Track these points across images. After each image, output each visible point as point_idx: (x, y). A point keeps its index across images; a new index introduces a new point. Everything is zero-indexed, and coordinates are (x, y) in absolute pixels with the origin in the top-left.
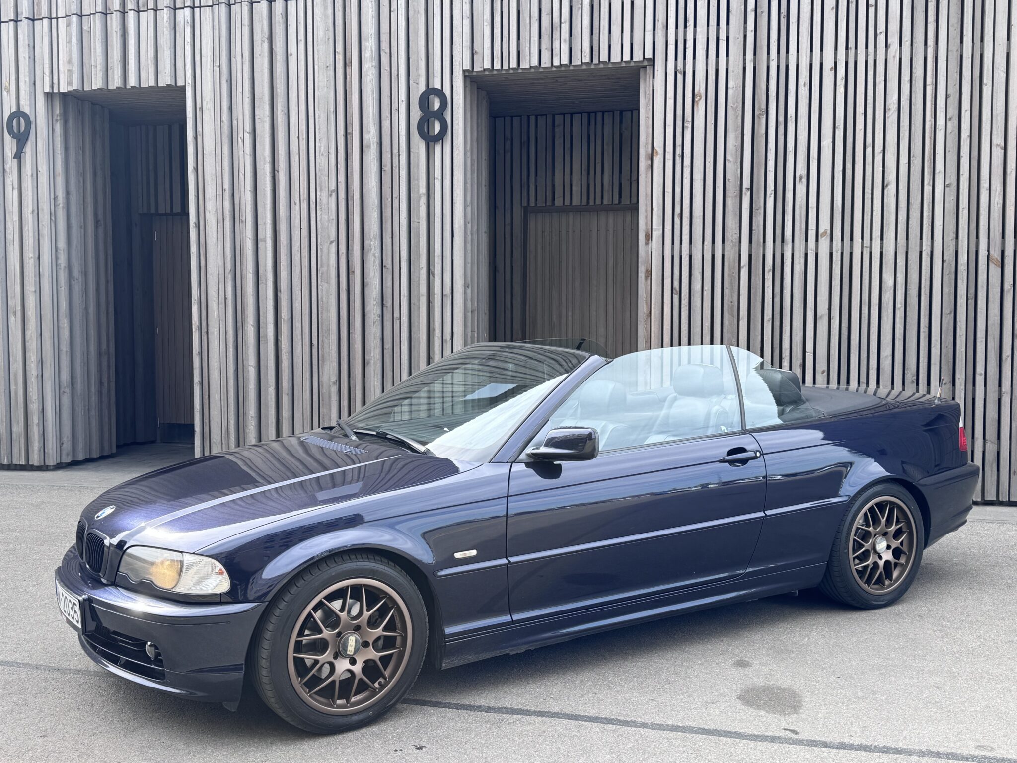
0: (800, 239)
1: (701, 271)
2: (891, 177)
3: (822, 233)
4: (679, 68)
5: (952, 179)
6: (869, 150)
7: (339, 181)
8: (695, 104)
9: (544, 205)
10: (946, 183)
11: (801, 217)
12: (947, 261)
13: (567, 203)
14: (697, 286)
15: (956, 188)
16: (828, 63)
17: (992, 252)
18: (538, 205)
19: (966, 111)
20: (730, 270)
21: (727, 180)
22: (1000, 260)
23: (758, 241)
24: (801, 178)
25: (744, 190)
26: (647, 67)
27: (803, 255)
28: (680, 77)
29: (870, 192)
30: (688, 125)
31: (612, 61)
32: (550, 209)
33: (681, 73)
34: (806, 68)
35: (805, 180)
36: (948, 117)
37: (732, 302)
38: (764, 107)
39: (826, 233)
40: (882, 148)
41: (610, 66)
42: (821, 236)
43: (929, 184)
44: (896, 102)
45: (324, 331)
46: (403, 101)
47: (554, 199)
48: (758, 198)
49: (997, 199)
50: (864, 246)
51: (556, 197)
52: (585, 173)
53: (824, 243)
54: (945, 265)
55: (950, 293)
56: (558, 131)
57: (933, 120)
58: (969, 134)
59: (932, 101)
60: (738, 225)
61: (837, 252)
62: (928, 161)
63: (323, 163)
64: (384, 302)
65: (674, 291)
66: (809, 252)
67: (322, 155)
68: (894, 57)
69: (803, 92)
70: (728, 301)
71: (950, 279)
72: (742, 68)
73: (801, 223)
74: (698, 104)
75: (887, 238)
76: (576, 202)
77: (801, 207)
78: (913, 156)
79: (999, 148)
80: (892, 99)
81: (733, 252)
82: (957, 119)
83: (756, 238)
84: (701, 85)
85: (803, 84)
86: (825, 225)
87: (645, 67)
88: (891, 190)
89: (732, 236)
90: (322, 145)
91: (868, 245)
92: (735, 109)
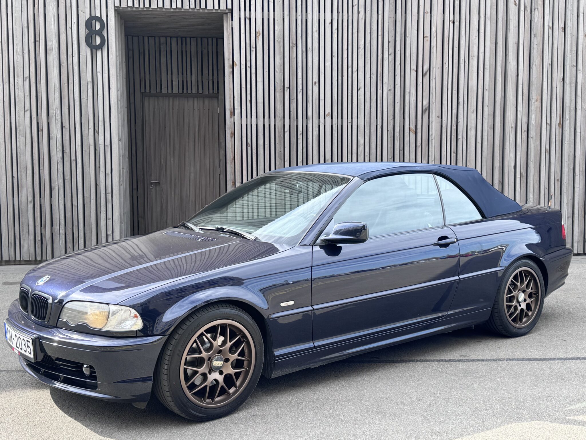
0: (316, 117)
1: (263, 133)
2: (361, 85)
3: (327, 114)
4: (247, 16)
5: (391, 87)
6: (350, 69)
7: (31, 71)
8: (257, 38)
9: (155, 92)
10: (389, 89)
11: (316, 104)
12: (390, 131)
13: (170, 91)
14: (261, 142)
15: (393, 92)
16: (328, 21)
17: (411, 126)
18: (151, 92)
19: (398, 50)
20: (279, 134)
21: (276, 82)
22: (415, 130)
23: (294, 117)
24: (315, 83)
25: (286, 89)
26: (228, 13)
27: (318, 126)
28: (248, 21)
29: (351, 92)
30: (253, 49)
31: (208, 8)
32: (159, 95)
33: (248, 19)
34: (317, 22)
35: (317, 84)
36: (389, 54)
37: (280, 151)
38: (295, 42)
39: (329, 114)
40: (357, 69)
41: (206, 11)
42: (327, 116)
43: (380, 89)
44: (363, 44)
45: (22, 169)
46: (74, 23)
47: (161, 89)
48: (293, 93)
49: (413, 98)
50: (349, 121)
51: (163, 88)
52: (180, 74)
53: (328, 119)
54: (388, 132)
55: (391, 147)
56: (163, 47)
57: (382, 55)
58: (400, 63)
59: (381, 44)
60: (283, 108)
61: (335, 125)
62: (380, 76)
63: (19, 59)
64: (64, 150)
65: (248, 145)
66: (321, 124)
67: (19, 54)
68: (362, 19)
69: (315, 35)
70: (278, 151)
71: (391, 140)
72: (282, 19)
73: (316, 108)
74: (258, 38)
75: (360, 118)
76: (175, 91)
77: (316, 99)
78: (372, 74)
79: (414, 71)
80: (361, 42)
81: (280, 124)
82: (394, 55)
83: (293, 115)
84: (260, 26)
85: (315, 31)
86: (328, 110)
87: (227, 14)
88: (361, 91)
89: (280, 114)
90: (18, 48)
91: (351, 121)
92: (279, 42)
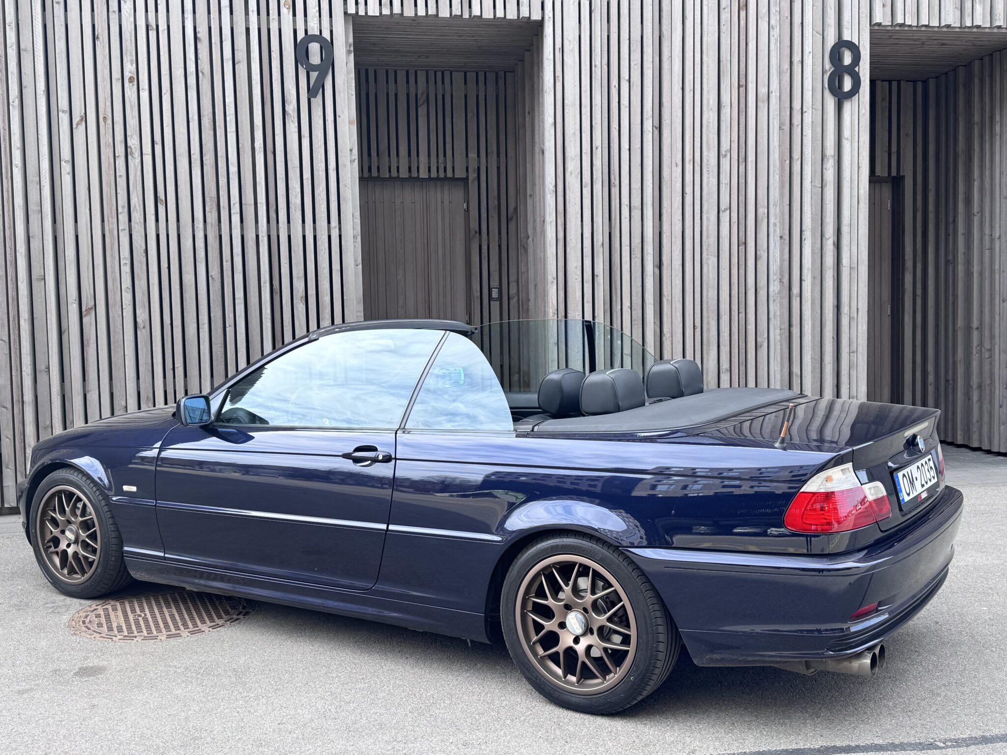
45: (710, 312)
63: (711, 119)
90: (711, 98)
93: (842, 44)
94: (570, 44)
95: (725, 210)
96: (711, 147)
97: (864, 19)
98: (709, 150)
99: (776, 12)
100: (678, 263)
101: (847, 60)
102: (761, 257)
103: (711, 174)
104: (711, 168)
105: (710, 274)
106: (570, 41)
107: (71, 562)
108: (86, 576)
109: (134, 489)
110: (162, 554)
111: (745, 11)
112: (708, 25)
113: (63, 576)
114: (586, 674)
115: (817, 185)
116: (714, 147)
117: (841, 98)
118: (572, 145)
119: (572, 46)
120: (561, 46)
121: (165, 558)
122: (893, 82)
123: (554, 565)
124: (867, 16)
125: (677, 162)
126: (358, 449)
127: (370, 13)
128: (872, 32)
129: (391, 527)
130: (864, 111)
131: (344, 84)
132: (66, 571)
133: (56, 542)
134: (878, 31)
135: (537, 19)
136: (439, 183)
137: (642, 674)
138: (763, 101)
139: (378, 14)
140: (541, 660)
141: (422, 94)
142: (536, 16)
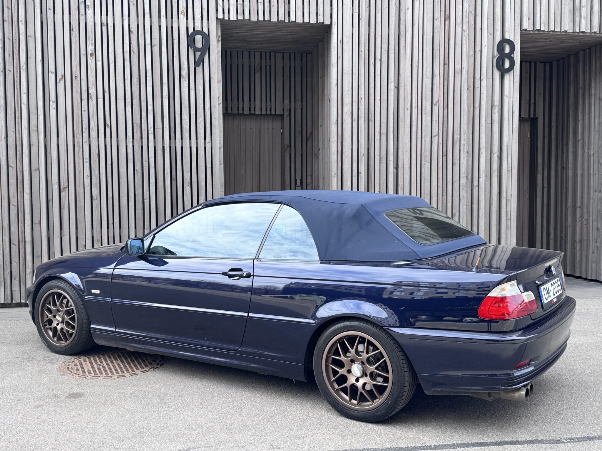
45: (426, 195)
93: (504, 41)
94: (347, 39)
95: (435, 136)
96: (428, 99)
97: (517, 27)
98: (426, 101)
99: (466, 21)
100: (408, 166)
101: (507, 50)
102: (455, 164)
103: (427, 115)
104: (427, 112)
105: (426, 173)
106: (347, 37)
107: (59, 334)
108: (68, 342)
109: (98, 292)
110: (114, 329)
111: (448, 21)
112: (427, 29)
113: (54, 342)
114: (363, 399)
115: (488, 122)
116: (429, 99)
117: (503, 72)
118: (347, 97)
119: (348, 39)
120: (341, 39)
121: (115, 332)
122: (532, 63)
123: (345, 337)
124: (519, 25)
125: (408, 108)
126: (231, 270)
127: (231, 18)
128: (522, 34)
129: (250, 315)
130: (516, 80)
131: (215, 60)
132: (56, 339)
133: (50, 322)
134: (526, 34)
135: (328, 23)
136: (266, 117)
137: (395, 399)
138: (458, 73)
139: (236, 19)
140: (337, 391)
141: (258, 66)
142: (327, 22)
